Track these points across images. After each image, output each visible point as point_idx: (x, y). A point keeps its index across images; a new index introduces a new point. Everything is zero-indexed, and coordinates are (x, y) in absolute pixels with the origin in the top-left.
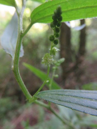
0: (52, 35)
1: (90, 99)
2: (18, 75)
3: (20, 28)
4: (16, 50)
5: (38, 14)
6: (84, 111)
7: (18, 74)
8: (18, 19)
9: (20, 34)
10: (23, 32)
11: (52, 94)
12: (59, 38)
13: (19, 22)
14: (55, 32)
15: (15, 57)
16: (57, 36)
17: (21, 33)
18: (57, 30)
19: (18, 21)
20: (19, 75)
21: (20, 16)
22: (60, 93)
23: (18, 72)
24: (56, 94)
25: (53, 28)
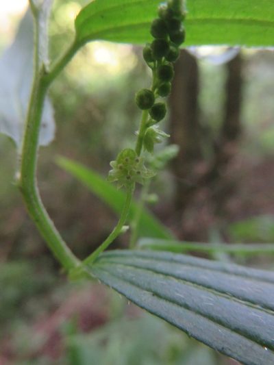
0: (145, 90)
1: (248, 303)
2: (34, 203)
3: (40, 57)
4: (28, 126)
5: (102, 17)
6: (223, 348)
7: (35, 197)
8: (35, 25)
9: (40, 74)
10: (48, 69)
11: (136, 267)
12: (168, 96)
13: (38, 36)
14: (157, 79)
15: (25, 148)
16: (163, 91)
17: (44, 72)
18: (164, 74)
19: (35, 31)
20: (36, 201)
21: (42, 15)
22: (160, 266)
23: (33, 192)
24: (148, 269)
25: (152, 64)
